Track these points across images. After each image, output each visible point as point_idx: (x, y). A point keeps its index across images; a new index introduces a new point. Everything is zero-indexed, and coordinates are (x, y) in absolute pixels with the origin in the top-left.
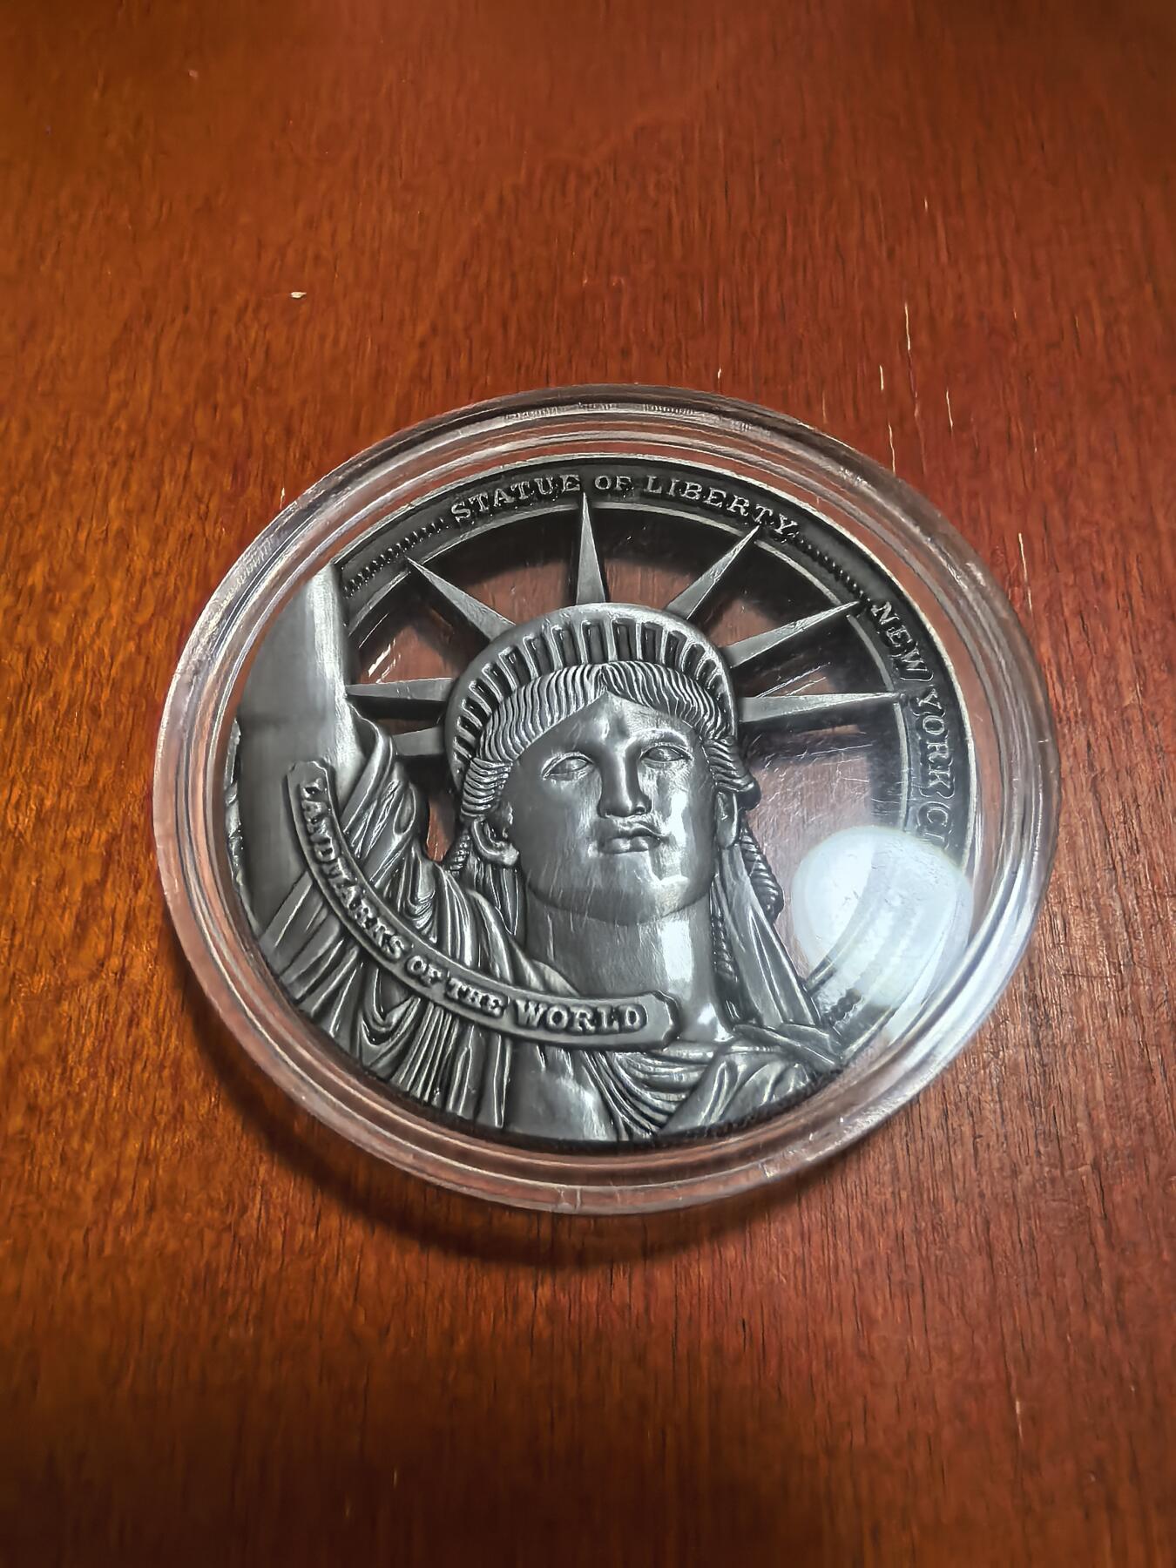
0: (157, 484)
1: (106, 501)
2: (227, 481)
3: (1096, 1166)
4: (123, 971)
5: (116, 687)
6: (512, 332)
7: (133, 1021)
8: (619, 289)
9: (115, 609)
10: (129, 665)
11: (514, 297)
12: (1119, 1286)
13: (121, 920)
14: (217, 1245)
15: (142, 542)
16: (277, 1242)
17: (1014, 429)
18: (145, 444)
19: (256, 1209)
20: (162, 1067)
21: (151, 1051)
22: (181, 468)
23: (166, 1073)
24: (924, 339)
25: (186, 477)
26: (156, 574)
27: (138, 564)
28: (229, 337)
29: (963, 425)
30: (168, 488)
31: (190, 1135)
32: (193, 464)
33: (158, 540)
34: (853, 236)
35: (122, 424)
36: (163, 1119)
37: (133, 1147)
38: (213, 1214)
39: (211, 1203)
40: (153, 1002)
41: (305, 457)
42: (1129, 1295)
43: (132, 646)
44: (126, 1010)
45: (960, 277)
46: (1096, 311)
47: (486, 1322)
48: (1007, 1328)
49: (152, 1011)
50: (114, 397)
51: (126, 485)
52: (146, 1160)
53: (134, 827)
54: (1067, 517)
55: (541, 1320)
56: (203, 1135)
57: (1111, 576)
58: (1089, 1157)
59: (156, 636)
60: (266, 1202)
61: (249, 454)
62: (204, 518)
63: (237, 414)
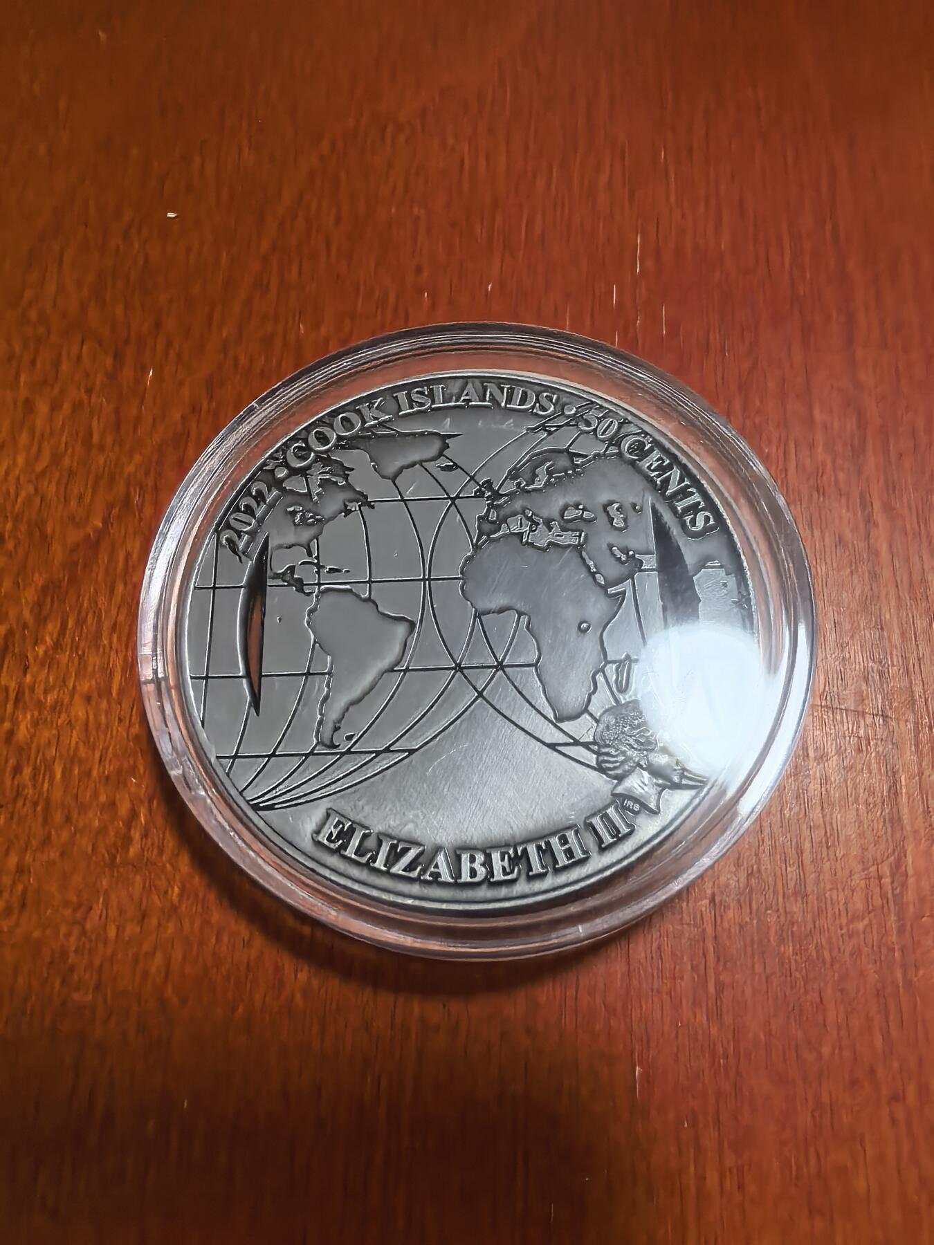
0: (57, 363)
1: (17, 376)
2: (109, 361)
3: (713, 900)
4: (11, 734)
5: (17, 519)
6: (334, 249)
7: (17, 770)
8: (418, 218)
9: (20, 460)
10: (29, 501)
11: (338, 220)
12: (720, 988)
13: (12, 695)
14: (68, 935)
15: (43, 407)
16: (112, 933)
17: (711, 337)
18: (49, 332)
19: (98, 908)
20: (35, 804)
21: (30, 791)
22: (75, 349)
23: (39, 809)
24: (650, 263)
25: (79, 358)
26: (52, 433)
27: (39, 424)
28: (117, 249)
29: (674, 332)
30: (65, 367)
31: (54, 854)
32: (85, 347)
33: (55, 406)
34: (603, 180)
35: (33, 315)
36: (35, 843)
37: (13, 860)
38: (68, 912)
39: (67, 904)
40: (33, 756)
41: (169, 344)
42: (727, 995)
43: (31, 489)
44: (12, 762)
45: (683, 216)
46: (787, 245)
47: (258, 997)
48: (636, 1014)
49: (32, 762)
50: (28, 294)
51: (33, 363)
52: (21, 870)
53: (25, 626)
54: (745, 408)
55: (298, 996)
56: (62, 854)
57: (774, 455)
58: (709, 892)
59: (50, 482)
60: (106, 904)
61: (127, 341)
62: (89, 391)
63: (119, 310)
